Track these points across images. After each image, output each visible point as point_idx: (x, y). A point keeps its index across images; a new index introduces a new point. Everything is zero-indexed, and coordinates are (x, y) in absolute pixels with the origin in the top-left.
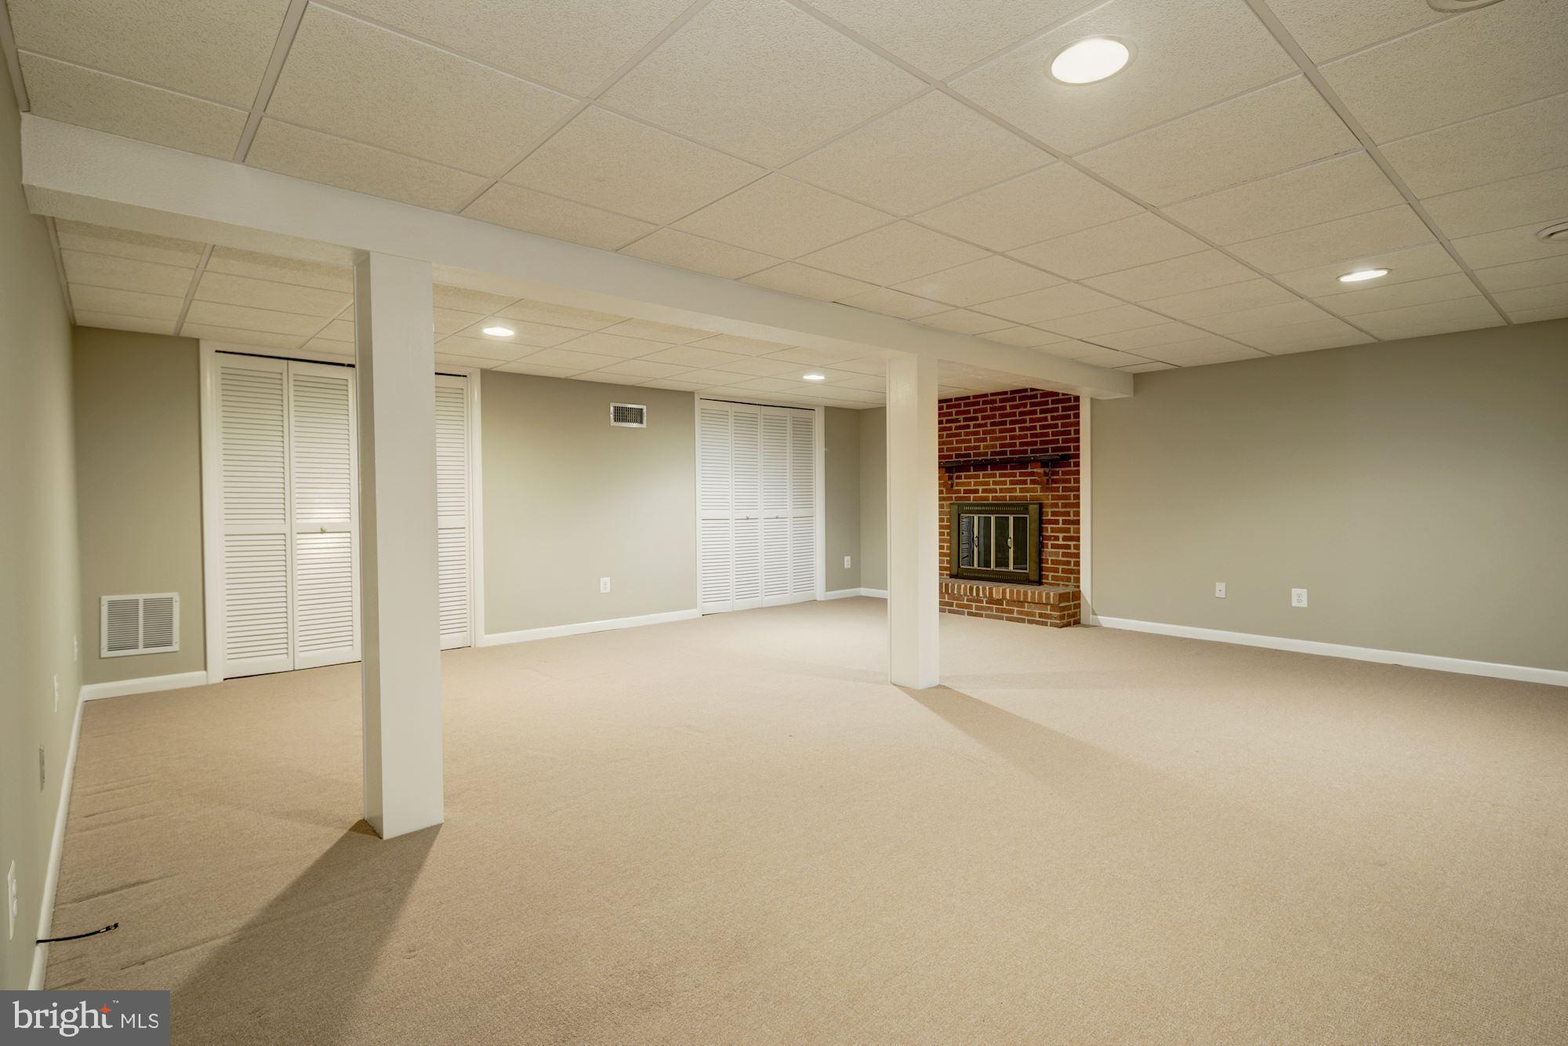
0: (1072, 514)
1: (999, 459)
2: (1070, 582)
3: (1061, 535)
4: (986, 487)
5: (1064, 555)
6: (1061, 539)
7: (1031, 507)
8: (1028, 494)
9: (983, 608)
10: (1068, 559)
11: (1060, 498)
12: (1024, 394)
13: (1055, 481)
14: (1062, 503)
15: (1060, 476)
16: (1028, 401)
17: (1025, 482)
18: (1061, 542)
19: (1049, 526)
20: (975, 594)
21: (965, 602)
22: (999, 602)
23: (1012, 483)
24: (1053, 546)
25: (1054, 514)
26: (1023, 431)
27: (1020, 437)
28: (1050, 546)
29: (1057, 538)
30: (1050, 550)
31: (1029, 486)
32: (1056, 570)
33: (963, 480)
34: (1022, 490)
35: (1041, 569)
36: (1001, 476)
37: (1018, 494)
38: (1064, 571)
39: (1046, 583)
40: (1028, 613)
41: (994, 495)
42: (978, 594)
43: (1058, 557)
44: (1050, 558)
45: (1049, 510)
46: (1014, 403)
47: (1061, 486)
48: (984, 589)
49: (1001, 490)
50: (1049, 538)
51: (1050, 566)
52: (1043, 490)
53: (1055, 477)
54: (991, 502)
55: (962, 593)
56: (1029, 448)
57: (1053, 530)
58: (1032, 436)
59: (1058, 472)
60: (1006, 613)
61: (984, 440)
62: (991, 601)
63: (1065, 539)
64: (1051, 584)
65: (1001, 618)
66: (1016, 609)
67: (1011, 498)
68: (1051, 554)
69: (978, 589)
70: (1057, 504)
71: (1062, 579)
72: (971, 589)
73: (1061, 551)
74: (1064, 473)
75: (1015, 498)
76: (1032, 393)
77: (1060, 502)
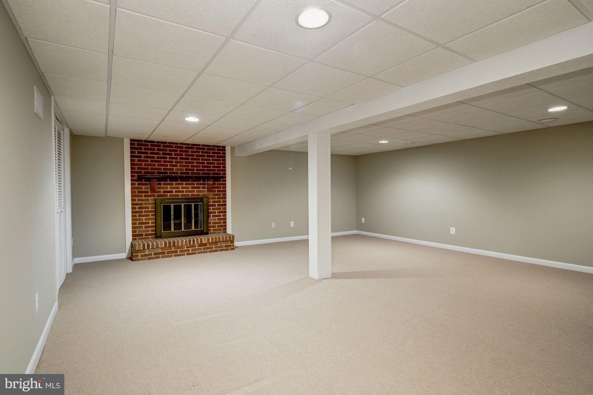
0: (221, 202)
1: (185, 176)
2: (221, 231)
3: (217, 211)
4: (177, 190)
5: (218, 219)
6: (217, 213)
7: (204, 199)
8: (201, 193)
9: (196, 250)
10: (220, 221)
11: (216, 195)
12: (198, 147)
13: (214, 188)
14: (217, 197)
15: (216, 186)
16: (201, 150)
17: (199, 188)
18: (217, 214)
19: (211, 207)
20: (192, 243)
21: (185, 249)
22: (205, 245)
23: (192, 188)
24: (213, 216)
25: (213, 202)
26: (198, 164)
27: (196, 166)
28: (211, 216)
29: (215, 213)
30: (212, 218)
31: (201, 189)
32: (215, 227)
33: (162, 186)
34: (197, 191)
35: (208, 227)
36: (186, 184)
37: (196, 193)
38: (218, 226)
39: (211, 233)
40: (219, 247)
41: (182, 193)
42: (194, 243)
43: (216, 220)
44: (212, 222)
45: (211, 200)
46: (193, 150)
47: (217, 190)
48: (197, 240)
49: (186, 191)
50: (211, 213)
51: (212, 225)
52: (208, 191)
53: (214, 186)
54: (180, 197)
55: (184, 244)
56: (201, 172)
57: (213, 209)
58: (203, 166)
59: (215, 183)
60: (209, 249)
61: (176, 166)
62: (201, 245)
63: (218, 212)
64: (213, 233)
65: (206, 252)
66: (214, 246)
67: (192, 195)
68: (212, 220)
69: (194, 241)
70: (215, 197)
71: (217, 230)
72: (190, 241)
73: (217, 218)
74: (218, 184)
75: (194, 195)
76: (203, 147)
77: (216, 197)
